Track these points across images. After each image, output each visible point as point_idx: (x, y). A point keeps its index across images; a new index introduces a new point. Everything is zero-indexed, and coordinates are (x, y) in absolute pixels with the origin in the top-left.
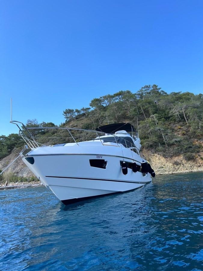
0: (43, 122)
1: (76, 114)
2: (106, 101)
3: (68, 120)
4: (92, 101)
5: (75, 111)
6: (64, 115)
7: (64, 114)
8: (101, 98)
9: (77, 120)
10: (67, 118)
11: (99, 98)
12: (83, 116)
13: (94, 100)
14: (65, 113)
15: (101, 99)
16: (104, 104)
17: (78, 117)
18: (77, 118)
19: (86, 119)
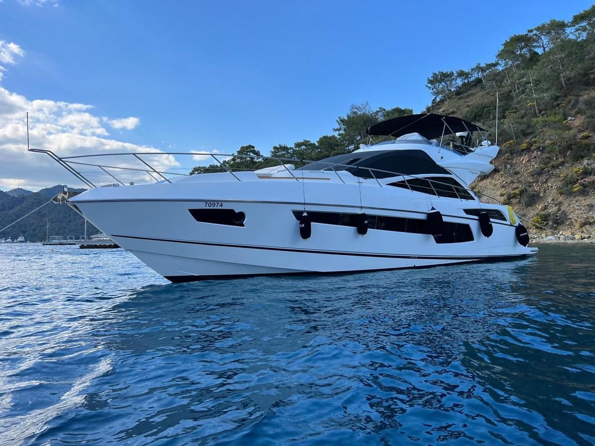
0: (380, 108)
1: (459, 82)
2: (545, 40)
3: (438, 99)
4: (506, 45)
5: (455, 75)
6: (430, 88)
7: (430, 85)
8: (530, 31)
9: (458, 97)
10: (437, 94)
11: (524, 33)
12: (476, 85)
13: (512, 40)
14: (431, 82)
15: (531, 34)
16: (539, 47)
17: (462, 90)
18: (458, 93)
19: (480, 93)
